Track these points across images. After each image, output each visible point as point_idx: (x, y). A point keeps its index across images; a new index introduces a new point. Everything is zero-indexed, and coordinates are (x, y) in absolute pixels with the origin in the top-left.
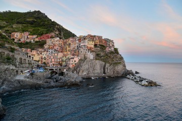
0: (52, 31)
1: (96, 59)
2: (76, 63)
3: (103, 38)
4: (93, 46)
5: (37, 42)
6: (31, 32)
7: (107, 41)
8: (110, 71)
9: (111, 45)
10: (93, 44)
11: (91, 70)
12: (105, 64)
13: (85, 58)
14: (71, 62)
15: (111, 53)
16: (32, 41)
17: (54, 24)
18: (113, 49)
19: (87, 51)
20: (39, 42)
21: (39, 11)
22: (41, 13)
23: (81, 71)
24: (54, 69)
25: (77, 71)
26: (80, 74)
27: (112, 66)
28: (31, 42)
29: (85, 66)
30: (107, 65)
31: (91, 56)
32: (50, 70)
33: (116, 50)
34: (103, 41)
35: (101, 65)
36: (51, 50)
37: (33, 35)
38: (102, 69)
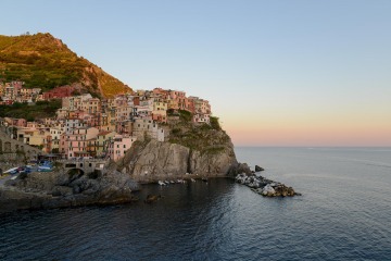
0: (76, 80)
1: (171, 141)
2: (126, 149)
3: (187, 96)
4: (164, 113)
5: (40, 103)
6: (27, 82)
7: (194, 101)
8: (200, 167)
9: (203, 111)
10: (166, 108)
11: (160, 165)
12: (191, 152)
13: (147, 139)
14: (115, 148)
15: (205, 127)
16: (30, 101)
17: (82, 64)
18: (207, 118)
19: (151, 125)
20: (46, 103)
21: (47, 35)
22: (53, 38)
23: (137, 168)
24: (77, 164)
25: (127, 168)
26: (135, 173)
27: (204, 157)
28: (26, 103)
29: (147, 157)
30: (195, 154)
31: (160, 135)
32: (67, 166)
33: (214, 121)
34: (187, 103)
35: (181, 154)
36: (71, 122)
37: (31, 88)
38: (185, 164)
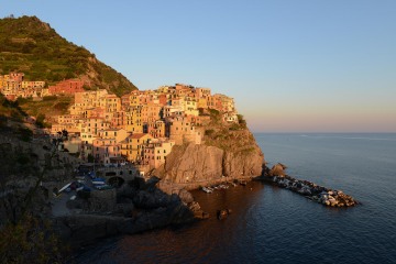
0: (81, 72)
1: (207, 144)
2: (166, 154)
3: (212, 94)
4: (196, 113)
5: (46, 99)
6: (27, 73)
7: (221, 99)
8: (236, 172)
9: (230, 109)
10: (195, 107)
11: (199, 168)
12: (225, 153)
13: (186, 144)
14: (156, 154)
15: (233, 127)
16: (35, 95)
17: (82, 54)
18: (235, 117)
19: (189, 127)
20: (54, 98)
22: (40, 22)
23: (179, 175)
25: (170, 175)
26: (177, 180)
27: (238, 159)
28: (31, 98)
29: (186, 162)
30: (229, 156)
31: (196, 137)
32: (108, 174)
33: (241, 121)
34: (215, 102)
35: (217, 156)
36: (93, 122)
37: (33, 80)
38: (220, 166)
